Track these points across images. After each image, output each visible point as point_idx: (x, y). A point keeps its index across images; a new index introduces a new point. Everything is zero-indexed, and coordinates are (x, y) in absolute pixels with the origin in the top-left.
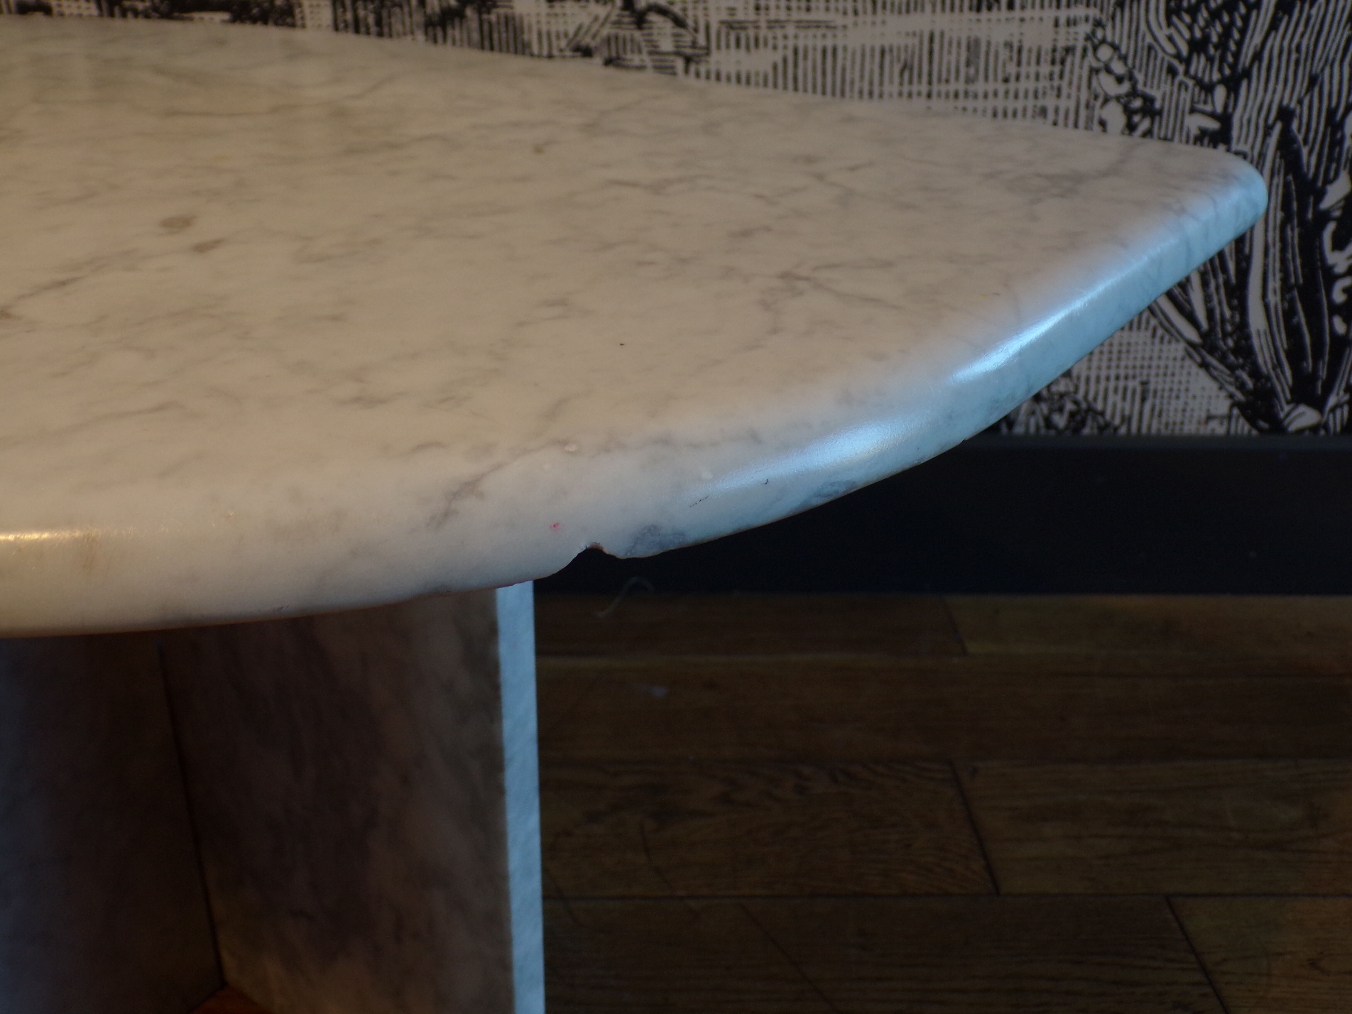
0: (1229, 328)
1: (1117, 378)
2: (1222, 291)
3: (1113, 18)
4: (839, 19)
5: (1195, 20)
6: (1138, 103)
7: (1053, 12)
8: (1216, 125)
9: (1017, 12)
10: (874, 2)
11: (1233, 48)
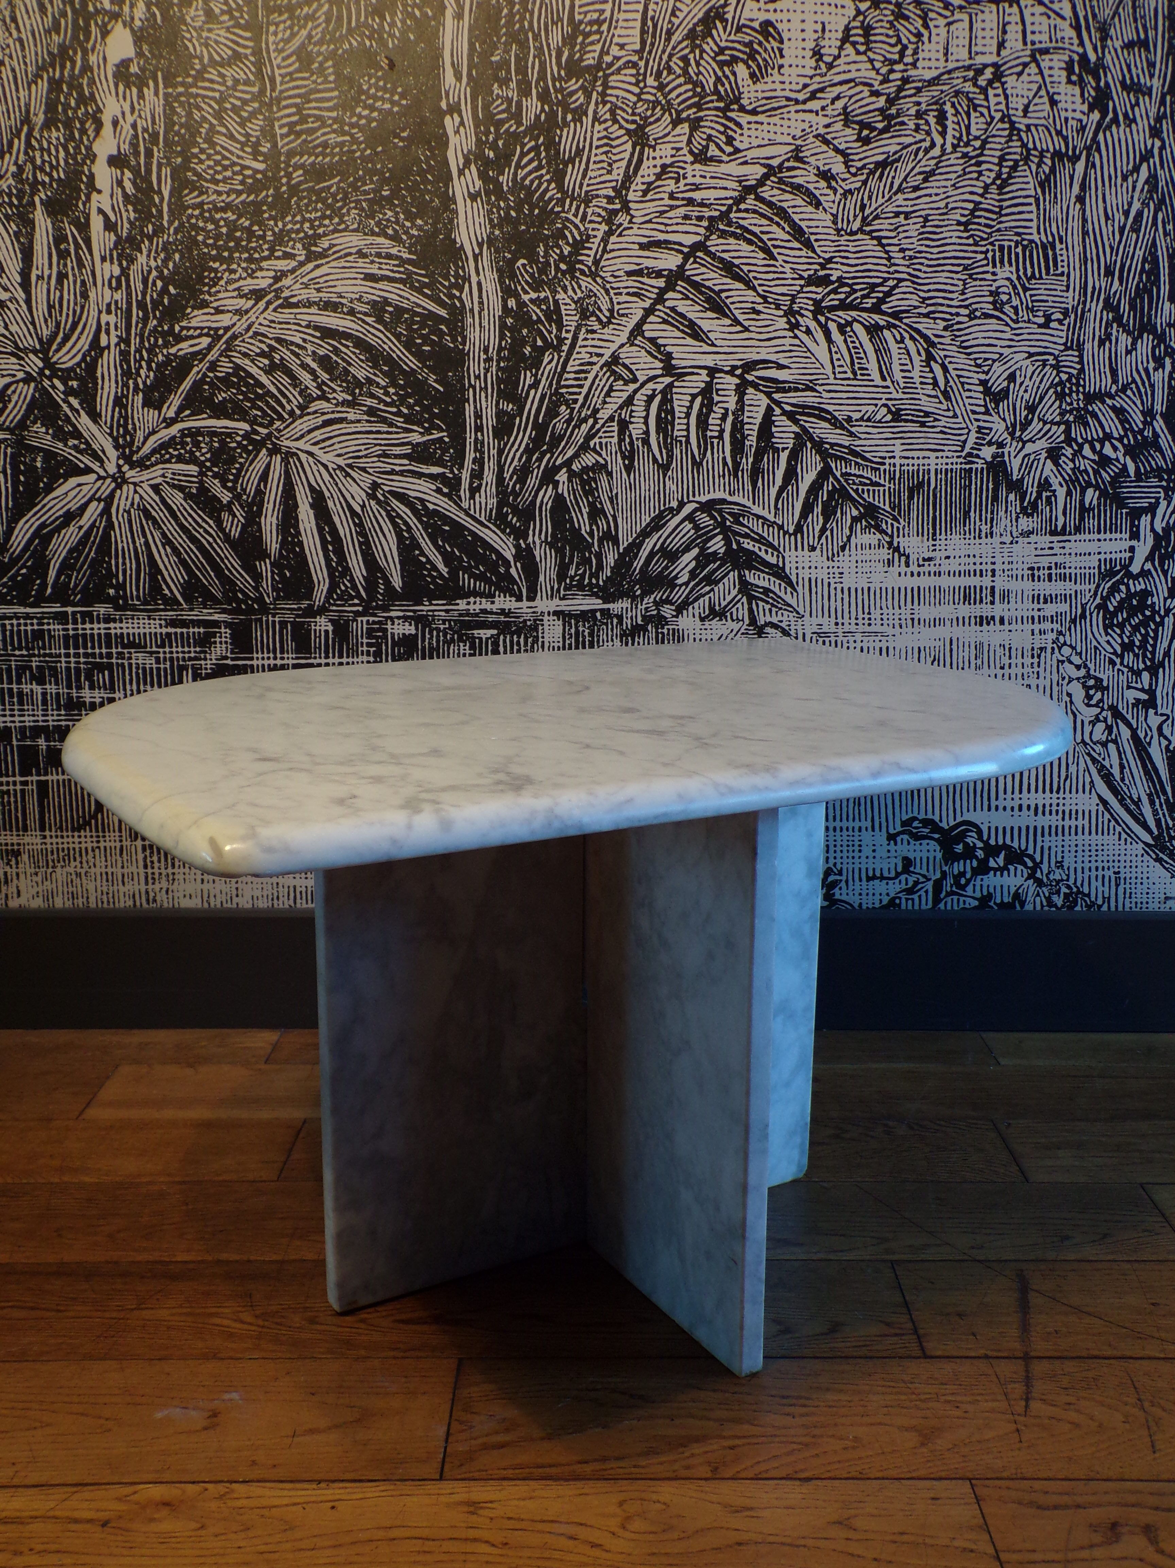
1: (1097, 869)
3: (1070, 630)
4: (890, 631)
5: (1123, 632)
6: (1091, 682)
7: (1031, 626)
8: (1146, 697)
9: (1006, 626)
10: (913, 619)
11: (1150, 649)
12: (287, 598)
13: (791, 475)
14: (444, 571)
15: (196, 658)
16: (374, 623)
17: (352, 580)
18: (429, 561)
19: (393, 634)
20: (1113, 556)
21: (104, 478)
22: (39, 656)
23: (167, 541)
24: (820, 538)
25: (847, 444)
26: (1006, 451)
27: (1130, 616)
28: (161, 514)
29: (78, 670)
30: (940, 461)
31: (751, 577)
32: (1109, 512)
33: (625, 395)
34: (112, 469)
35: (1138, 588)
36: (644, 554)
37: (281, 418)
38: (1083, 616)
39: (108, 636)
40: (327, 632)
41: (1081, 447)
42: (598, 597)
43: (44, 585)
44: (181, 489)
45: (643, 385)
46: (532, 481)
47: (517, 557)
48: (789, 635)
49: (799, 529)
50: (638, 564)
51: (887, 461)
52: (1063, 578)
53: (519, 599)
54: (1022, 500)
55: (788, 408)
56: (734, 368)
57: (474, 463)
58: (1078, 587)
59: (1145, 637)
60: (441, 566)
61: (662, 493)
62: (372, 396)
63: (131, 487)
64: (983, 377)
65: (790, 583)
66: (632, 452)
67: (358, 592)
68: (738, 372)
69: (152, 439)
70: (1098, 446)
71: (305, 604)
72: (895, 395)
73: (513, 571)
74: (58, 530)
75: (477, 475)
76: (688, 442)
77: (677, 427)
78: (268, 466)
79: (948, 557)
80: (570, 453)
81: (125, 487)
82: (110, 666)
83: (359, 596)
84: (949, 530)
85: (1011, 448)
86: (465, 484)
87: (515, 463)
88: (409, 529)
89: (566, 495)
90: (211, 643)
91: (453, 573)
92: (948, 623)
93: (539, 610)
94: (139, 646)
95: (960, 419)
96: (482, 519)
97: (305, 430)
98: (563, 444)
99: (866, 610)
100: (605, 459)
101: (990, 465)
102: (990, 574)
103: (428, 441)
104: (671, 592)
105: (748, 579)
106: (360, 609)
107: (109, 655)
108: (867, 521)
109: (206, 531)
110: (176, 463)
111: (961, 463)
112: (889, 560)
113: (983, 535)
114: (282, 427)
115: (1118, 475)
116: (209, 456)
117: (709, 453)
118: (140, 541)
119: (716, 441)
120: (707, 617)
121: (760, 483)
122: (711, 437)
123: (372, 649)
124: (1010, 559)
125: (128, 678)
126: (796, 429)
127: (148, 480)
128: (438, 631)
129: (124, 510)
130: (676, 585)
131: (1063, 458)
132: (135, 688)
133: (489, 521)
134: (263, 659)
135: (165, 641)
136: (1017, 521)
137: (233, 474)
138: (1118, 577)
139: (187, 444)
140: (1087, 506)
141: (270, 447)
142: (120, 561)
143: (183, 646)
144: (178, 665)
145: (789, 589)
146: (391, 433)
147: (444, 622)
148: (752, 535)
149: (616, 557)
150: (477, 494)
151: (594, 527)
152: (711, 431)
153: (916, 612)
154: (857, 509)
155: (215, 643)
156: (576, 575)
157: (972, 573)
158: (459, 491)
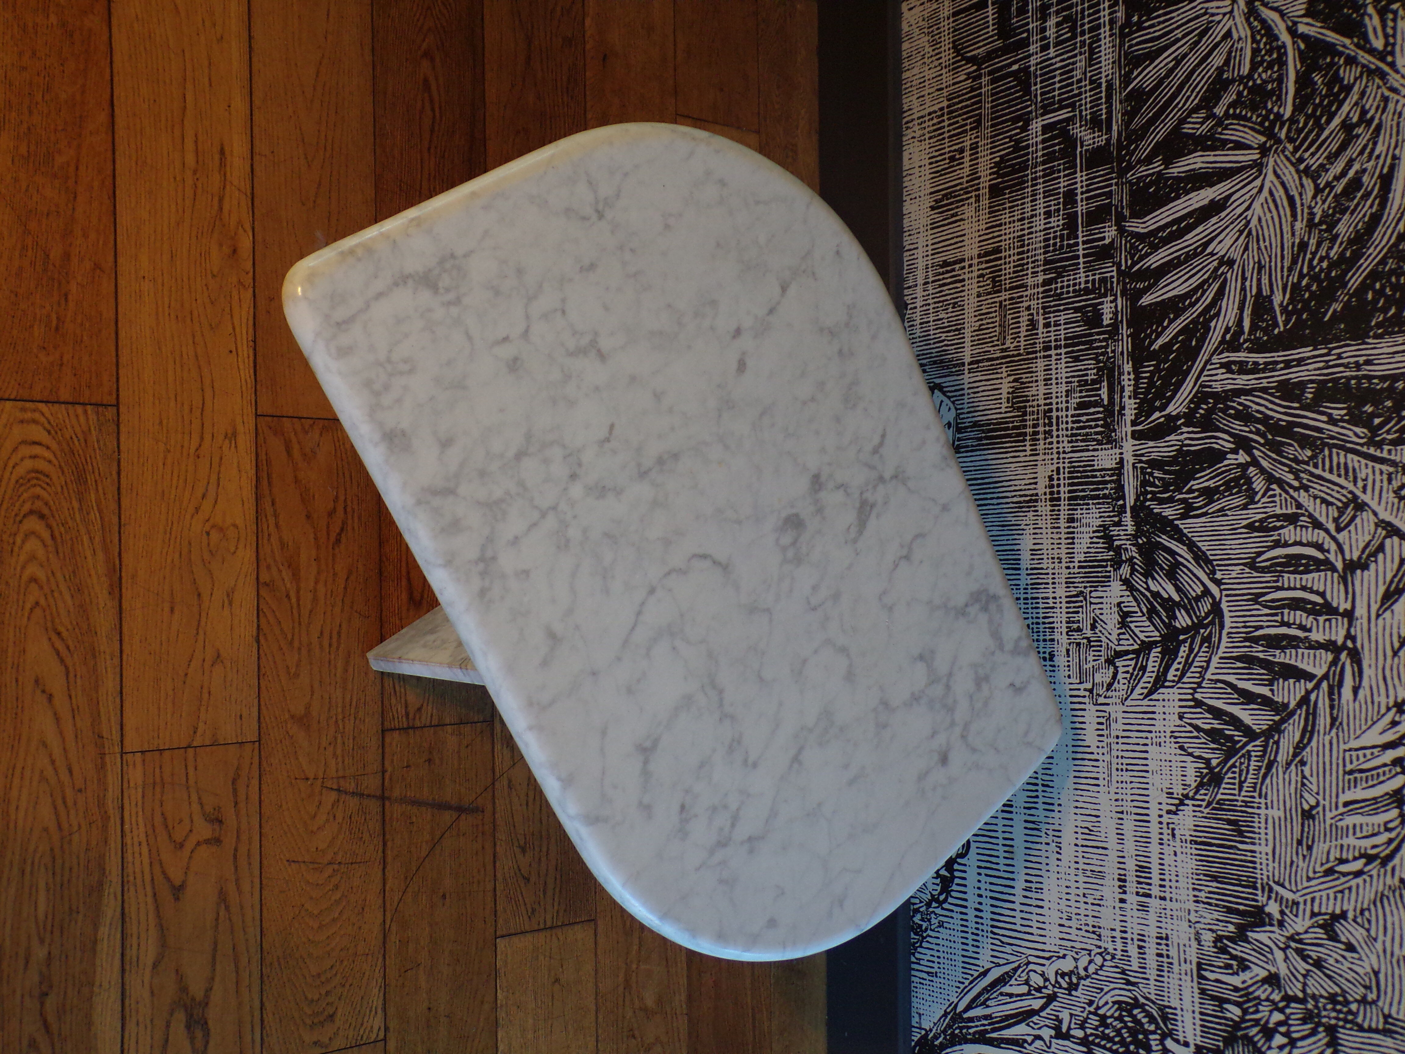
0: (964, 1031)
1: (939, 957)
2: (982, 1028)
3: (1117, 967)
5: (1116, 1019)
6: (1074, 980)
7: (1118, 929)
8: (1064, 1030)
9: (1118, 905)
10: (1122, 813)
11: (1103, 1043)
12: (1132, 194)
13: (1248, 697)
14: (1156, 346)
16: (1112, 283)
17: (1147, 255)
18: (1165, 329)
19: (1102, 303)
20: (1180, 1024)
23: (1178, 61)
24: (1190, 724)
25: (1279, 759)
27: (1129, 1030)
28: (1203, 47)
30: (1264, 856)
31: (1155, 652)
32: (1221, 1029)
33: (1323, 519)
35: (1153, 1043)
36: (1174, 545)
37: (1296, 149)
38: (1128, 983)
39: (1098, 27)
40: (1104, 238)
41: (1281, 1011)
42: (1136, 500)
44: (1227, 62)
45: (1333, 538)
46: (1237, 427)
47: (1168, 417)
48: (1108, 690)
49: (1199, 704)
50: (1164, 540)
51: (1263, 801)
52: (1160, 969)
53: (1134, 423)
54: (1228, 938)
55: (1313, 697)
56: (1354, 639)
57: (1254, 363)
58: (1152, 982)
59: (1110, 1040)
60: (1160, 342)
61: (1229, 561)
62: (1319, 244)
63: (1229, 9)
64: (1350, 915)
65: (1151, 693)
66: (1267, 530)
67: (1137, 263)
68: (1349, 644)
69: (1275, 16)
70: (1283, 1029)
71: (1127, 212)
72: (1329, 815)
73: (1157, 414)
75: (1243, 368)
76: (1278, 589)
77: (1292, 576)
78: (1249, 147)
79: (1175, 854)
80: (1265, 464)
82: (1074, 37)
83: (1134, 264)
84: (1202, 859)
85: (1279, 935)
86: (1234, 356)
87: (1255, 407)
88: (1192, 305)
89: (1226, 462)
90: (1093, 128)
91: (1153, 355)
92: (1120, 847)
93: (1124, 444)
94: (1091, 59)
95: (1306, 884)
96: (1203, 379)
97: (1285, 179)
98: (1274, 456)
99: (1130, 767)
100: (1259, 501)
101: (1261, 909)
102: (1162, 894)
103: (1275, 312)
104: (1141, 574)
105: (1154, 650)
106: (1123, 268)
107: (1083, 33)
108: (1207, 774)
109: (1189, 97)
110: (1252, 48)
111: (1262, 879)
112: (1172, 794)
113: (1196, 893)
114: (1287, 153)
115: (1255, 1044)
116: (1259, 82)
117: (1267, 611)
118: (1179, 33)
119: (1279, 618)
120: (1121, 610)
121: (1239, 665)
122: (1282, 613)
123: (1090, 285)
124: (1175, 917)
125: (1065, 56)
126: (1292, 705)
127: (1235, 24)
128: (1106, 347)
129: (1207, 9)
130: (1147, 578)
131: (1270, 989)
132: (1058, 65)
133: (1201, 386)
134: (1082, 181)
135: (1095, 83)
136: (1210, 930)
137: (1241, 112)
138: (1162, 1025)
139: (1270, 56)
140: (1225, 1006)
141: (1268, 145)
142: (1162, 19)
143: (1091, 102)
144: (1076, 102)
145: (1146, 691)
146: (1282, 271)
147: (1113, 351)
148: (1192, 656)
149: (1170, 518)
150: (1224, 371)
151: (1196, 494)
152: (1289, 613)
153: (1129, 817)
154: (1218, 765)
155: (1094, 133)
156: (1154, 478)
157: (1162, 877)
158: (1228, 352)
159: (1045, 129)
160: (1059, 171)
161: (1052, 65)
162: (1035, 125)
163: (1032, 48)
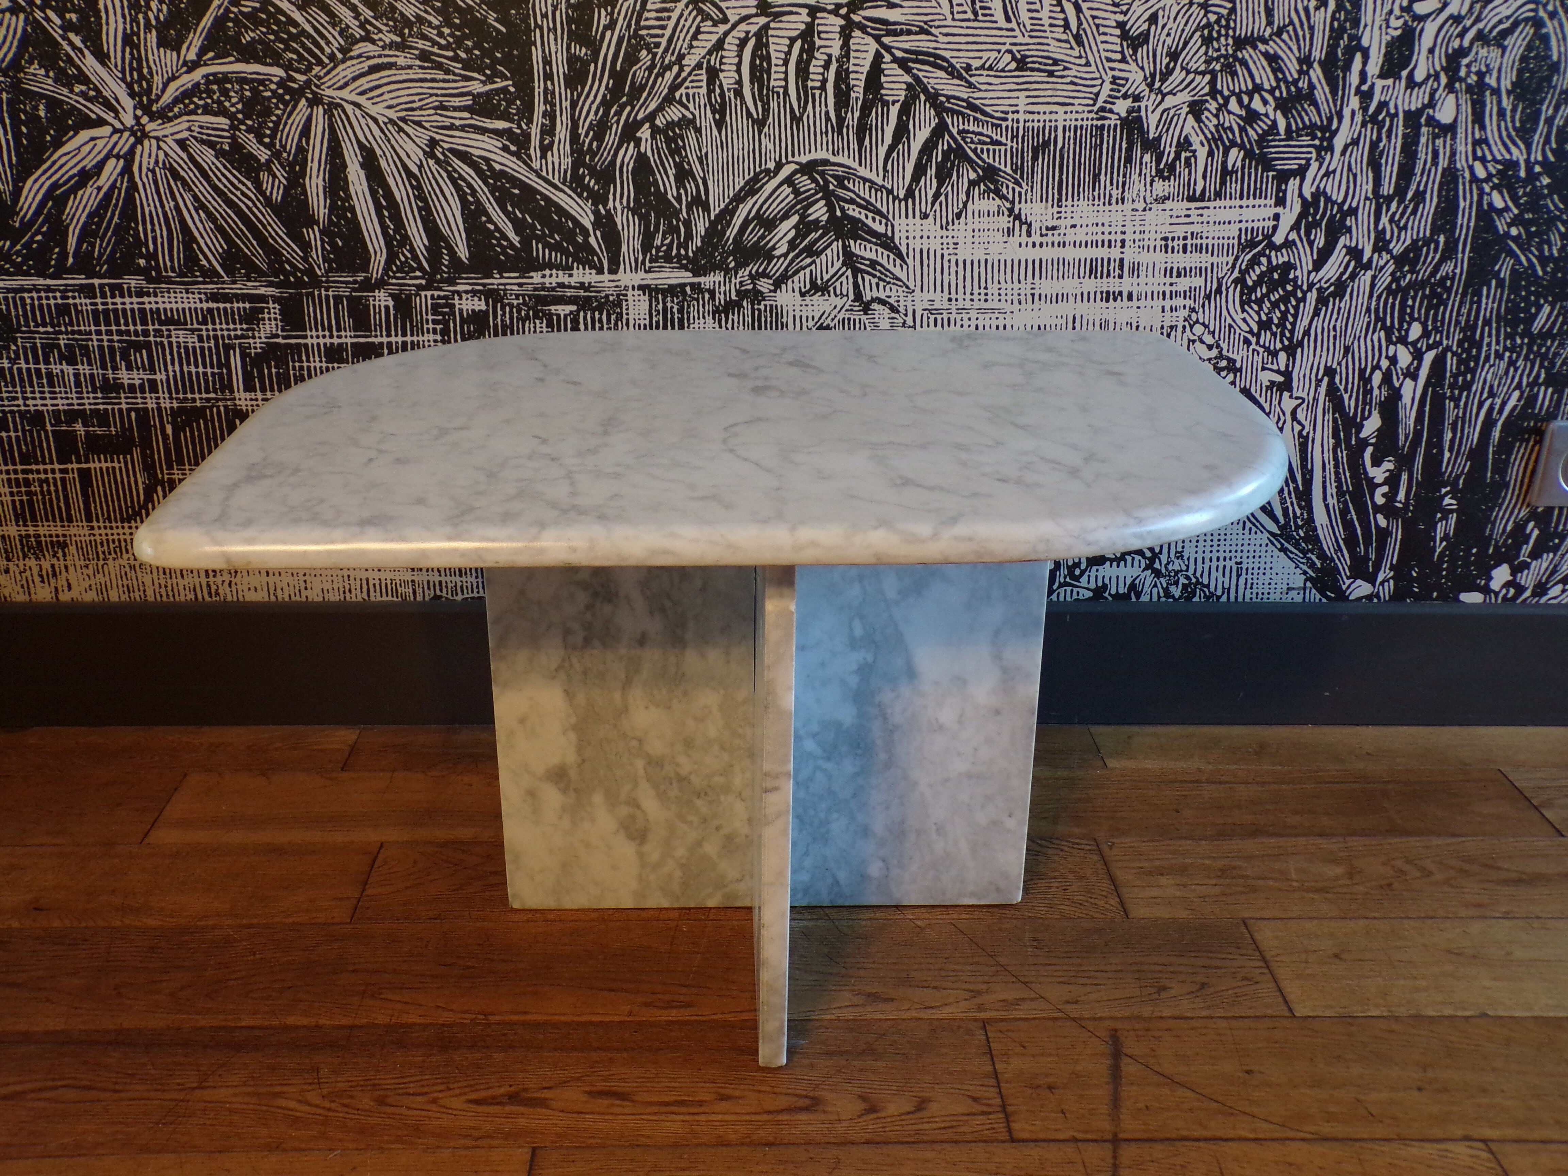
1: (1218, 559)
2: (1293, 495)
3: (1203, 306)
4: (1008, 307)
5: (1261, 308)
6: (1224, 363)
7: (1161, 303)
8: (1281, 379)
9: (1135, 303)
10: (1033, 295)
11: (1289, 327)
12: (340, 269)
13: (902, 132)
14: (515, 239)
15: (242, 337)
16: (439, 297)
17: (412, 250)
18: (497, 229)
19: (461, 310)
20: (1256, 225)
21: (121, 132)
22: (67, 333)
23: (200, 206)
24: (933, 204)
25: (965, 96)
26: (1143, 105)
27: (1270, 291)
28: (189, 174)
29: (112, 349)
30: (1068, 116)
31: (856, 247)
32: (1255, 172)
33: (714, 38)
34: (129, 121)
35: (1281, 261)
36: (738, 221)
37: (320, 62)
38: (1219, 291)
39: (142, 311)
40: (387, 308)
41: (1227, 100)
42: (687, 270)
43: (64, 255)
44: (211, 145)
45: (734, 27)
46: (611, 138)
47: (596, 224)
48: (898, 312)
49: (910, 193)
50: (732, 233)
51: (1010, 116)
52: (1199, 249)
53: (600, 271)
54: (1158, 162)
55: (899, 54)
56: (839, 6)
57: (544, 116)
58: (1215, 259)
59: (1284, 314)
60: (511, 235)
61: (757, 153)
62: (424, 37)
63: (154, 142)
64: (1120, 18)
65: (900, 255)
66: (723, 105)
67: (420, 263)
68: (843, 11)
69: (173, 86)
70: (1246, 99)
71: (360, 277)
72: (1020, 39)
73: (592, 240)
74: (74, 190)
75: (549, 131)
76: (786, 93)
77: (773, 76)
78: (309, 119)
79: (1074, 226)
80: (653, 106)
81: (146, 143)
82: (147, 345)
83: (421, 268)
84: (1076, 195)
85: (1149, 101)
86: (535, 141)
87: (591, 116)
88: (474, 192)
89: (649, 154)
90: (259, 320)
91: (526, 243)
92: (1071, 299)
93: (622, 284)
94: (177, 323)
95: (1093, 68)
96: (556, 181)
97: (350, 76)
98: (645, 95)
99: (983, 285)
100: (692, 113)
101: (1124, 121)
102: (1119, 244)
103: (491, 90)
104: (768, 264)
105: (853, 250)
106: (423, 282)
107: (146, 333)
108: (985, 185)
109: (243, 194)
110: (202, 114)
111: (1092, 119)
112: (1009, 228)
113: (1114, 201)
114: (322, 74)
115: (1266, 133)
116: (240, 106)
117: (810, 105)
118: (169, 205)
119: (817, 92)
120: (808, 292)
121: (867, 142)
122: (813, 88)
123: (439, 327)
124: (1142, 228)
125: (169, 357)
126: (908, 79)
127: (172, 135)
128: (511, 306)
129: (148, 169)
130: (773, 257)
131: (1206, 113)
132: (177, 368)
133: (564, 184)
134: (318, 337)
135: (207, 317)
136: (1151, 185)
137: (269, 128)
138: (1260, 248)
139: (215, 93)
140: (1230, 168)
141: (310, 96)
142: (149, 227)
143: (227, 323)
144: (224, 343)
145: (898, 261)
146: (448, 81)
147: (517, 297)
148: (858, 200)
149: (707, 225)
150: (549, 153)
151: (682, 191)
152: (812, 80)
153: (1037, 286)
154: (975, 171)
155: (263, 319)
156: (662, 245)
157: (1100, 244)
158: (529, 149)
159: (249, 387)
160: (302, 368)
161: (175, 376)
162: (243, 403)
163: (151, 405)
